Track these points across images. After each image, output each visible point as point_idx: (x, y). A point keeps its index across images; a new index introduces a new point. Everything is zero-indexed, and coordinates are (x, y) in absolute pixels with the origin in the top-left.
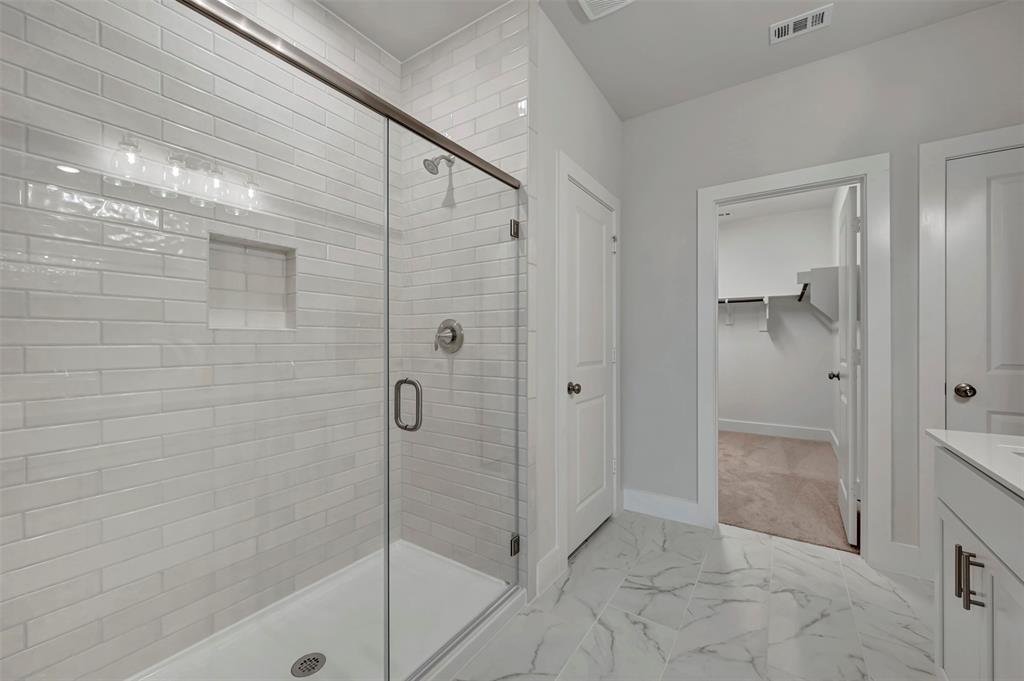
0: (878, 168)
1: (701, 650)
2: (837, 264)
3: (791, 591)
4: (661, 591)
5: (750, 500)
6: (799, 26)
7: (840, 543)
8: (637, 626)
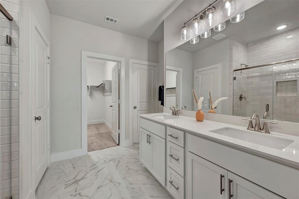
0: (123, 60)
1: (99, 188)
3: (111, 160)
4: (79, 180)
5: (92, 143)
6: (112, 20)
7: (115, 145)
8: (77, 196)
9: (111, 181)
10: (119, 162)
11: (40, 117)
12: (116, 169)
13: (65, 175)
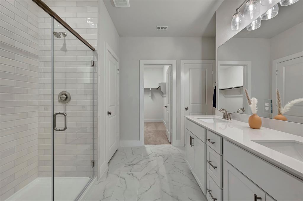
0: (174, 62)
1: (146, 174)
2: (166, 82)
3: (161, 155)
4: (134, 164)
5: (150, 138)
6: (162, 28)
7: (168, 143)
8: (130, 175)
9: (156, 173)
10: (167, 158)
11: (110, 112)
12: (163, 164)
13: (127, 157)
